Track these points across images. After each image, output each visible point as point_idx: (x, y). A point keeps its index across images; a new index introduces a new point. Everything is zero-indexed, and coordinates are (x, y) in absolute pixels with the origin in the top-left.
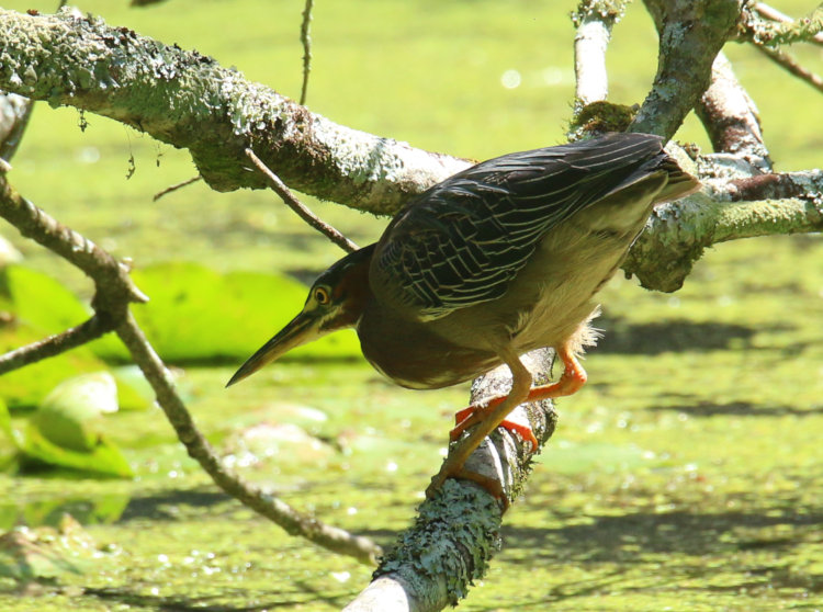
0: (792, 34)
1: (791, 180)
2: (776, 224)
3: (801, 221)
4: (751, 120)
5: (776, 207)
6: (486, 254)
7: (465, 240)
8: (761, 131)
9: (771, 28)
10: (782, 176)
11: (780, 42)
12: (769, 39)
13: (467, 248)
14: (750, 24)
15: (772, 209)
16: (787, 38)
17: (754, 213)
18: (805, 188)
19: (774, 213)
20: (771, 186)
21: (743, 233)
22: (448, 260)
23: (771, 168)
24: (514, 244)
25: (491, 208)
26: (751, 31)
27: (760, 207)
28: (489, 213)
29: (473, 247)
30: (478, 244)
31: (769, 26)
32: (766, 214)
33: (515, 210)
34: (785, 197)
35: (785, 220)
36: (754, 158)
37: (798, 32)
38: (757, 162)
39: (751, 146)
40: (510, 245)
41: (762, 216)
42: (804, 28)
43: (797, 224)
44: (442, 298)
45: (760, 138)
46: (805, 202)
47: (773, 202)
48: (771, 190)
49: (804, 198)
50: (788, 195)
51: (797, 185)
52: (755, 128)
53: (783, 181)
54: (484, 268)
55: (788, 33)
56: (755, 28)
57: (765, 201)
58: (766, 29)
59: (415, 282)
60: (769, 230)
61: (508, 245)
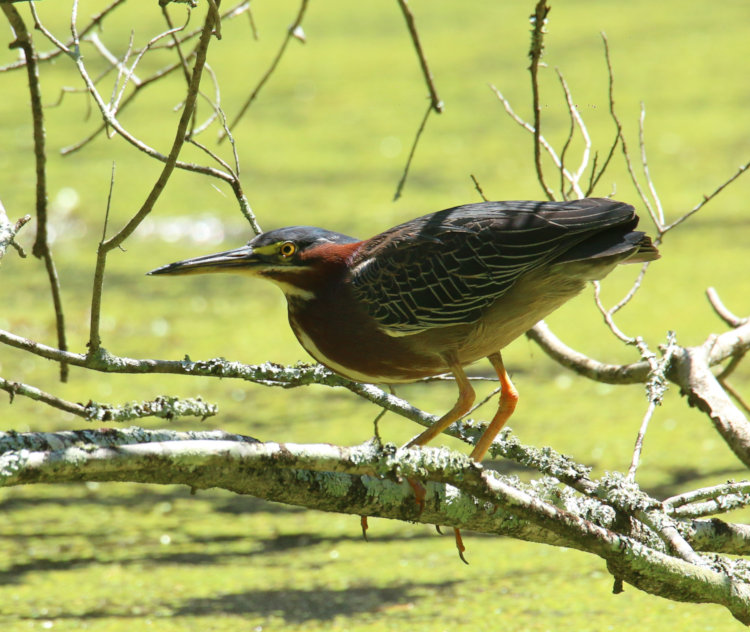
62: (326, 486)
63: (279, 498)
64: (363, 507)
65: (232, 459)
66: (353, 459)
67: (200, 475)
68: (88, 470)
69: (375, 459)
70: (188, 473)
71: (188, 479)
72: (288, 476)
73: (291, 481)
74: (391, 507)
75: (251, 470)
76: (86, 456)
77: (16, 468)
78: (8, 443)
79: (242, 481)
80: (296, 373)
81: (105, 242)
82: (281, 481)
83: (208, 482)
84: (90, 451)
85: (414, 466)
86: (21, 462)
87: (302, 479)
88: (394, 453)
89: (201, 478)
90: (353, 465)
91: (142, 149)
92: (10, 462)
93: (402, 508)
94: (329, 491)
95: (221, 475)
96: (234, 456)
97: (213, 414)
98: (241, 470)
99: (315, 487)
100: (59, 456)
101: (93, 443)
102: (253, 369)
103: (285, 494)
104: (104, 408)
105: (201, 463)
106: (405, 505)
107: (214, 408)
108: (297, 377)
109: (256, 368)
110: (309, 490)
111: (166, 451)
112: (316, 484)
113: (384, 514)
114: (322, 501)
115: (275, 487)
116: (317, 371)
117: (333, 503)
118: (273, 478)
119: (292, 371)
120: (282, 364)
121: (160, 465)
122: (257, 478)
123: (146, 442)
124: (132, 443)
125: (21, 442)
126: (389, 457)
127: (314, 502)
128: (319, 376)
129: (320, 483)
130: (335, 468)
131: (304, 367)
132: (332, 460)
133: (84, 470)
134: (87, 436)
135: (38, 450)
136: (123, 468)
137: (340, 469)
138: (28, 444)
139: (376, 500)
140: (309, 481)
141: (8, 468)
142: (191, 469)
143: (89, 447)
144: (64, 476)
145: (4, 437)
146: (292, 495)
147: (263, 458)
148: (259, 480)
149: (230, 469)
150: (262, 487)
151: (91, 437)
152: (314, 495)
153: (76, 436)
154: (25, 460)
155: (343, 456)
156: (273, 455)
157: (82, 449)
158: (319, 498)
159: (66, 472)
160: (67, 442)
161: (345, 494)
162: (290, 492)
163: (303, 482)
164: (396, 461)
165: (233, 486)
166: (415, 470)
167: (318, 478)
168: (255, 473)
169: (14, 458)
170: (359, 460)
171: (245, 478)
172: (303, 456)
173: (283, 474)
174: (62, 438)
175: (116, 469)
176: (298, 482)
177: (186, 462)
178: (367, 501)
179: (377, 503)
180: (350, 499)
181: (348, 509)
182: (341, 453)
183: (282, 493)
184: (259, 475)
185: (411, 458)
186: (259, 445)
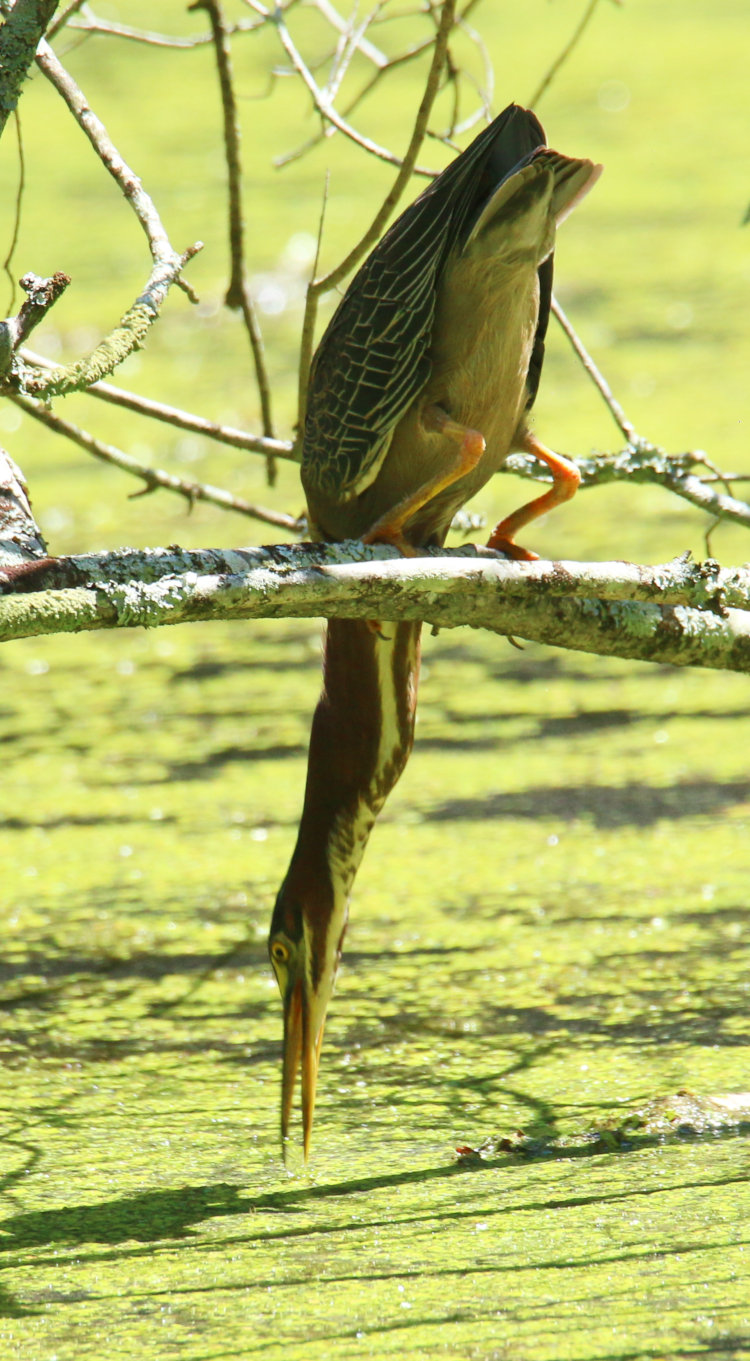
0: (66, 382)
1: (74, 565)
2: (59, 620)
3: (90, 616)
4: (17, 491)
5: (58, 599)
6: (393, 341)
7: (366, 346)
8: (30, 503)
9: (40, 376)
10: (62, 560)
11: (52, 394)
12: (38, 390)
14: (14, 372)
15: (54, 602)
16: (60, 388)
17: (32, 607)
18: (92, 575)
19: (57, 607)
20: (50, 573)
21: (20, 633)
23: (45, 551)
24: (413, 308)
26: (16, 381)
27: (38, 599)
28: (375, 301)
29: (376, 346)
30: (378, 340)
31: (37, 374)
32: (46, 608)
33: (397, 278)
34: (69, 587)
35: (70, 614)
36: (23, 538)
37: (73, 380)
38: (27, 544)
39: (19, 523)
40: (410, 313)
41: (42, 611)
42: (80, 375)
43: (85, 620)
44: (373, 428)
45: (30, 514)
46: (95, 592)
47: (55, 593)
48: (50, 578)
49: (94, 588)
50: (73, 584)
51: (82, 571)
52: (23, 499)
53: (64, 566)
55: (62, 380)
56: (21, 377)
57: (44, 593)
58: (35, 377)
59: (344, 438)
60: (50, 628)
62: (624, 623)
63: (557, 640)
64: (677, 652)
65: (486, 582)
66: (658, 582)
67: (443, 607)
68: (281, 600)
69: (690, 583)
70: (425, 605)
71: (427, 613)
72: (569, 608)
73: (575, 616)
74: (718, 652)
75: (516, 600)
76: (279, 580)
77: (179, 598)
78: (168, 563)
79: (504, 616)
80: (590, 466)
81: (316, 280)
82: (560, 615)
83: (454, 618)
84: (283, 574)
85: (745, 592)
86: (186, 589)
87: (590, 612)
88: (717, 573)
89: (443, 612)
90: (659, 590)
91: (371, 152)
92: (171, 590)
93: (733, 653)
94: (628, 630)
95: (475, 607)
96: (488, 579)
97: (478, 528)
98: (502, 600)
99: (609, 624)
100: (240, 580)
101: (287, 561)
102: (529, 464)
103: (566, 635)
105: (442, 590)
106: (739, 650)
107: (479, 520)
108: (592, 472)
109: (533, 462)
110: (601, 628)
111: (392, 573)
112: (611, 619)
113: (707, 662)
114: (618, 644)
115: (551, 625)
116: (618, 464)
117: (634, 647)
118: (549, 612)
119: (585, 463)
121: (383, 592)
122: (525, 612)
123: (365, 560)
124: (347, 562)
125: (188, 561)
126: (709, 579)
127: (607, 645)
128: (622, 470)
129: (616, 618)
130: (633, 595)
131: (600, 457)
132: (628, 584)
133: (275, 600)
134: (281, 553)
135: (212, 573)
136: (331, 597)
137: (639, 596)
138: (197, 564)
139: (696, 643)
140: (600, 616)
141: (165, 598)
142: (431, 599)
143: (282, 567)
144: (249, 610)
145: (165, 555)
146: (576, 636)
147: (530, 582)
148: (528, 615)
149: (486, 597)
150: (532, 624)
151: (287, 554)
152: (607, 635)
153: (266, 554)
154: (192, 587)
155: (644, 579)
156: (543, 577)
157: (272, 571)
158: (614, 639)
159: (249, 604)
160: (253, 561)
161: (652, 634)
162: (572, 632)
163: (592, 617)
164: (720, 585)
166: (747, 598)
167: (613, 611)
168: (523, 605)
169: (177, 583)
170: (666, 583)
171: (508, 613)
172: (586, 579)
173: (562, 606)
174: (246, 556)
175: (322, 599)
176: (584, 617)
177: (421, 588)
178: (683, 645)
179: (698, 646)
180: (658, 641)
181: (657, 655)
182: (641, 574)
183: (561, 633)
184: (527, 607)
185: (740, 581)
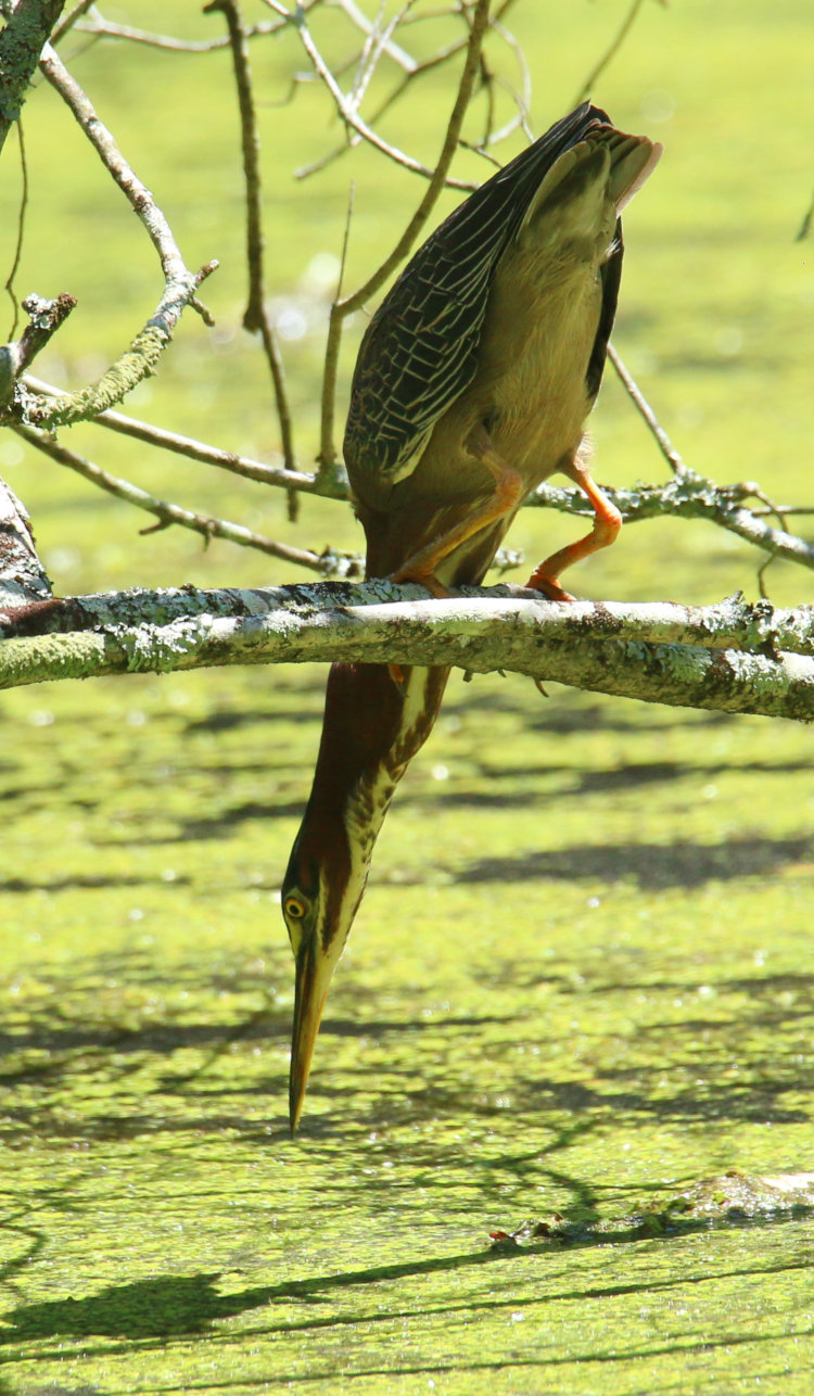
0: (72, 410)
1: (81, 606)
2: (65, 666)
3: (97, 661)
4: (20, 527)
5: (64, 643)
6: (440, 333)
7: (414, 333)
8: (33, 540)
9: (44, 404)
10: (68, 601)
11: (57, 423)
12: (42, 419)
13: (419, 340)
14: (17, 400)
15: (59, 646)
16: (65, 417)
17: (36, 652)
18: (100, 617)
19: (62, 651)
20: (55, 615)
21: (22, 680)
22: (405, 369)
23: (50, 591)
24: (464, 303)
25: (429, 282)
26: (18, 409)
27: (42, 643)
28: (429, 287)
29: (424, 336)
30: (427, 329)
31: (41, 402)
32: (51, 653)
33: (453, 268)
34: (75, 630)
35: (77, 659)
36: (26, 577)
37: (80, 408)
38: (31, 583)
39: (22, 561)
40: (461, 307)
41: (46, 655)
42: (87, 403)
43: (92, 665)
44: (413, 421)
45: (33, 551)
46: (103, 635)
47: (61, 636)
48: (55, 620)
49: (102, 631)
50: (79, 628)
51: (90, 613)
52: (26, 536)
53: (71, 607)
54: (444, 351)
55: (68, 409)
56: (24, 405)
57: (49, 636)
58: (39, 405)
60: (55, 674)
61: (459, 309)
62: (671, 668)
63: (600, 685)
64: (729, 698)
65: (523, 624)
66: (707, 624)
67: (477, 651)
68: (303, 644)
69: (741, 625)
70: (458, 649)
71: (459, 657)
72: (612, 651)
73: (618, 660)
74: (771, 699)
75: (556, 643)
76: (300, 622)
77: (194, 641)
78: (182, 604)
79: (542, 660)
80: (634, 499)
81: (340, 302)
82: (602, 659)
83: (489, 662)
84: (305, 616)
85: (800, 634)
86: (201, 632)
87: (635, 656)
88: (770, 615)
89: (477, 656)
90: (708, 633)
91: (399, 161)
92: (184, 633)
93: (787, 700)
94: (676, 675)
95: (511, 651)
96: (525, 621)
97: (516, 566)
98: (540, 643)
99: (655, 668)
100: (259, 622)
101: (309, 602)
102: (569, 494)
103: (609, 680)
104: (348, 557)
105: (476, 633)
106: (794, 696)
107: (518, 557)
108: (636, 505)
109: (574, 492)
110: (646, 673)
111: (422, 615)
112: (657, 663)
113: (760, 709)
114: (665, 690)
115: (593, 670)
116: (665, 496)
117: (682, 693)
118: (591, 655)
119: (628, 496)
120: (612, 485)
121: (412, 635)
122: (564, 655)
123: (394, 601)
124: (374, 603)
125: (203, 602)
126: (762, 621)
127: (652, 691)
128: (669, 503)
129: (662, 662)
130: (680, 638)
131: (645, 490)
132: (675, 626)
133: (296, 644)
134: (303, 593)
135: (229, 615)
136: (356, 640)
137: (688, 639)
138: (213, 605)
139: (748, 688)
140: (645, 660)
141: (179, 642)
142: (464, 642)
143: (304, 609)
144: (268, 654)
145: (178, 595)
146: (620, 681)
147: (570, 623)
148: (567, 659)
149: (523, 640)
150: (573, 668)
151: (309, 595)
152: (653, 680)
153: (287, 594)
154: (207, 629)
155: (692, 620)
156: (584, 618)
157: (293, 612)
158: (661, 685)
159: (268, 648)
160: (273, 602)
161: (701, 679)
162: (616, 677)
163: (636, 661)
164: (773, 627)
165: (529, 667)
166: (802, 641)
167: (660, 655)
168: (562, 649)
169: (191, 626)
170: (716, 625)
171: (547, 657)
172: (630, 620)
173: (604, 650)
174: (265, 596)
175: (347, 643)
176: (628, 661)
177: (453, 631)
178: (735, 690)
179: (751, 692)
180: (708, 686)
181: (707, 701)
182: (689, 616)
183: (604, 678)
184: (567, 650)
185: (795, 623)
186: (563, 603)
